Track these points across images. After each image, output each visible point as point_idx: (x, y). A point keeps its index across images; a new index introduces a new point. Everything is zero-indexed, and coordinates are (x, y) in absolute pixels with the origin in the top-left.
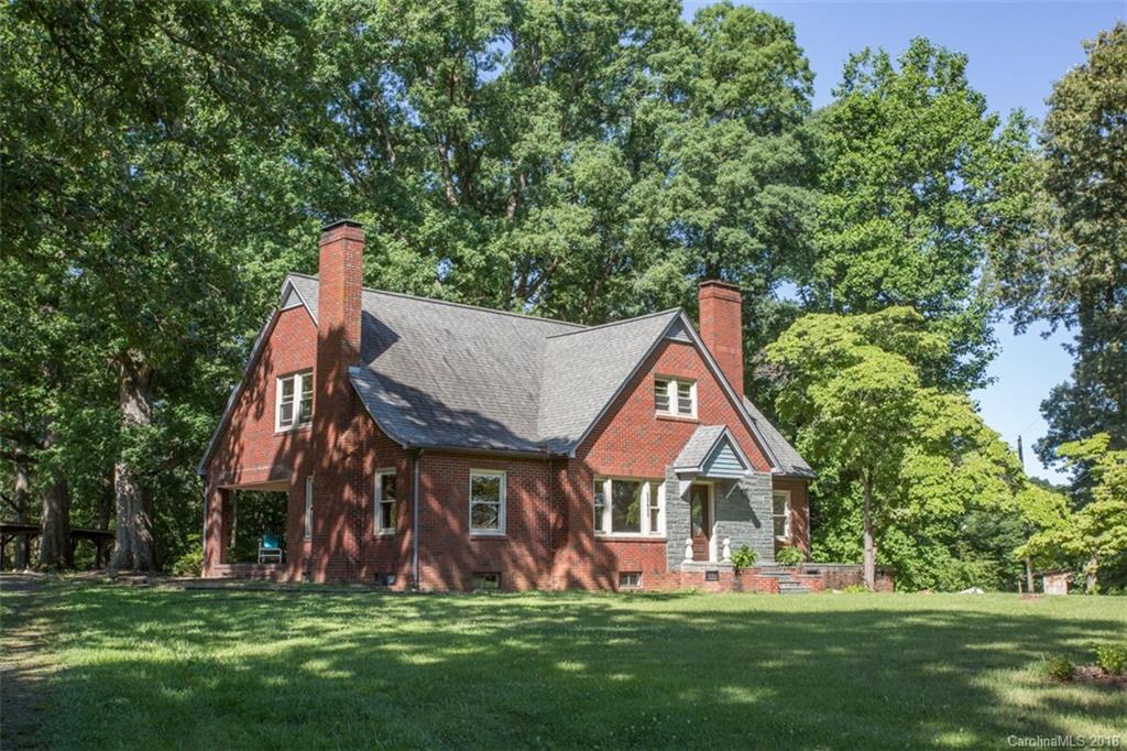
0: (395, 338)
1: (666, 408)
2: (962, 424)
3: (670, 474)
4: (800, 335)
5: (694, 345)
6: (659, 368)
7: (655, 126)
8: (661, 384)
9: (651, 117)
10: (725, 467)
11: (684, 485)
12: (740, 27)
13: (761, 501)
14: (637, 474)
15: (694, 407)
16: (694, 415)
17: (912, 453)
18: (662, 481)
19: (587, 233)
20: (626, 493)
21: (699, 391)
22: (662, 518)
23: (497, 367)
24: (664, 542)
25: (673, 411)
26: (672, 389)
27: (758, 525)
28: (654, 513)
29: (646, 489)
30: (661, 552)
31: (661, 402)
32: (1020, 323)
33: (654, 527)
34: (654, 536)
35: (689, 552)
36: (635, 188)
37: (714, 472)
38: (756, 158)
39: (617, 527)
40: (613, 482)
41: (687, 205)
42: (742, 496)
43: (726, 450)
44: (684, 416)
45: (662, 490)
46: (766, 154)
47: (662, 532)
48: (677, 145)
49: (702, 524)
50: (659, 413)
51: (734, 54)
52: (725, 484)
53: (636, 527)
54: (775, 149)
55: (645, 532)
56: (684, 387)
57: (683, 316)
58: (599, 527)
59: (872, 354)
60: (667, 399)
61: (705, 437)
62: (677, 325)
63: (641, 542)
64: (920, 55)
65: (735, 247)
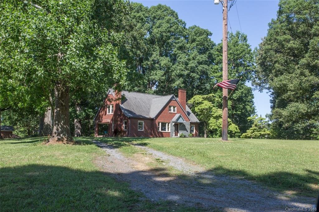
0: (127, 100)
1: (171, 111)
3: (171, 122)
4: (194, 99)
5: (176, 100)
6: (170, 104)
8: (170, 107)
9: (176, 53)
10: (180, 121)
11: (173, 124)
12: (197, 32)
13: (188, 127)
14: (165, 122)
15: (176, 111)
16: (176, 112)
17: (211, 119)
18: (170, 123)
19: (163, 76)
20: (164, 125)
21: (177, 108)
22: (170, 129)
23: (143, 103)
24: (170, 133)
25: (172, 111)
26: (172, 108)
27: (187, 131)
28: (168, 128)
29: (167, 124)
30: (169, 134)
31: (170, 110)
33: (168, 130)
34: (168, 132)
35: (174, 134)
36: (173, 67)
37: (179, 121)
38: (198, 59)
39: (162, 130)
40: (161, 123)
41: (182, 71)
42: (184, 126)
43: (181, 118)
44: (174, 112)
45: (170, 124)
46: (200, 59)
47: (170, 131)
48: (180, 59)
49: (177, 131)
50: (170, 112)
51: (195, 37)
52: (181, 123)
54: (202, 58)
55: (167, 131)
56: (174, 107)
57: (174, 96)
58: (159, 130)
59: (206, 102)
60: (171, 110)
61: (177, 116)
62: (173, 97)
63: (166, 132)
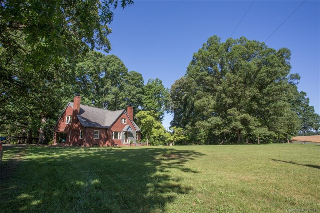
0: (85, 111)
2: (159, 125)
3: (122, 131)
4: (140, 113)
5: (126, 114)
6: (121, 117)
7: (123, 85)
8: (122, 119)
9: (123, 84)
10: (130, 130)
11: (124, 132)
12: (135, 74)
13: (134, 135)
14: (118, 131)
15: (126, 122)
16: (126, 123)
17: (153, 129)
19: (114, 99)
20: (116, 133)
21: (127, 120)
22: (121, 137)
23: (99, 116)
24: (121, 140)
25: (123, 123)
26: (123, 120)
27: (134, 138)
28: (120, 136)
29: (119, 133)
30: (121, 141)
31: (122, 122)
32: (167, 113)
33: (120, 138)
34: (120, 139)
35: (124, 141)
36: (120, 93)
37: (128, 131)
38: (136, 90)
39: (115, 138)
40: (114, 132)
41: (127, 96)
42: (132, 134)
43: (130, 128)
44: (125, 123)
45: (121, 133)
46: (138, 90)
47: (121, 139)
48: (126, 88)
49: (126, 138)
50: (121, 123)
51: (134, 77)
52: (130, 132)
53: (117, 138)
54: (139, 90)
55: (119, 139)
56: (125, 120)
57: (125, 111)
58: (112, 138)
59: (149, 116)
61: (127, 126)
62: (124, 111)
64: (157, 80)
65: (133, 102)
